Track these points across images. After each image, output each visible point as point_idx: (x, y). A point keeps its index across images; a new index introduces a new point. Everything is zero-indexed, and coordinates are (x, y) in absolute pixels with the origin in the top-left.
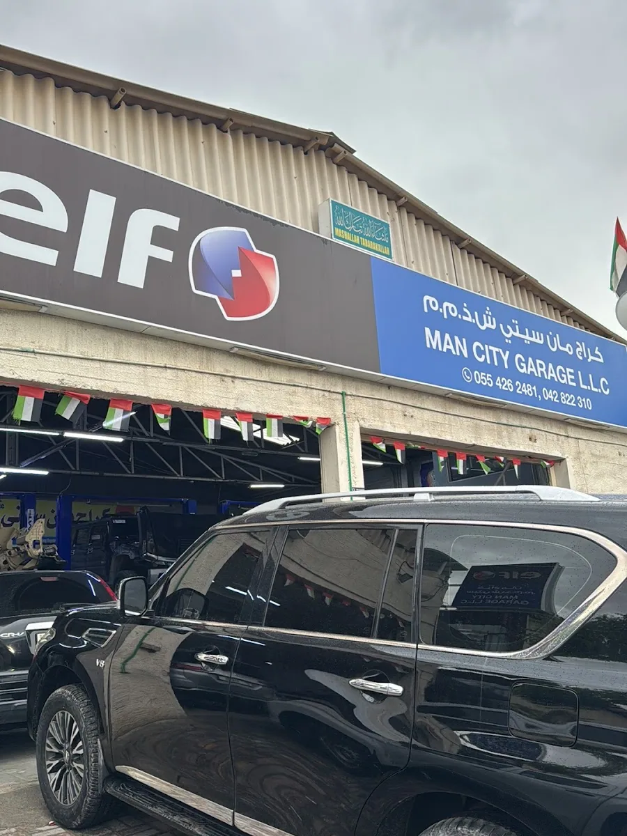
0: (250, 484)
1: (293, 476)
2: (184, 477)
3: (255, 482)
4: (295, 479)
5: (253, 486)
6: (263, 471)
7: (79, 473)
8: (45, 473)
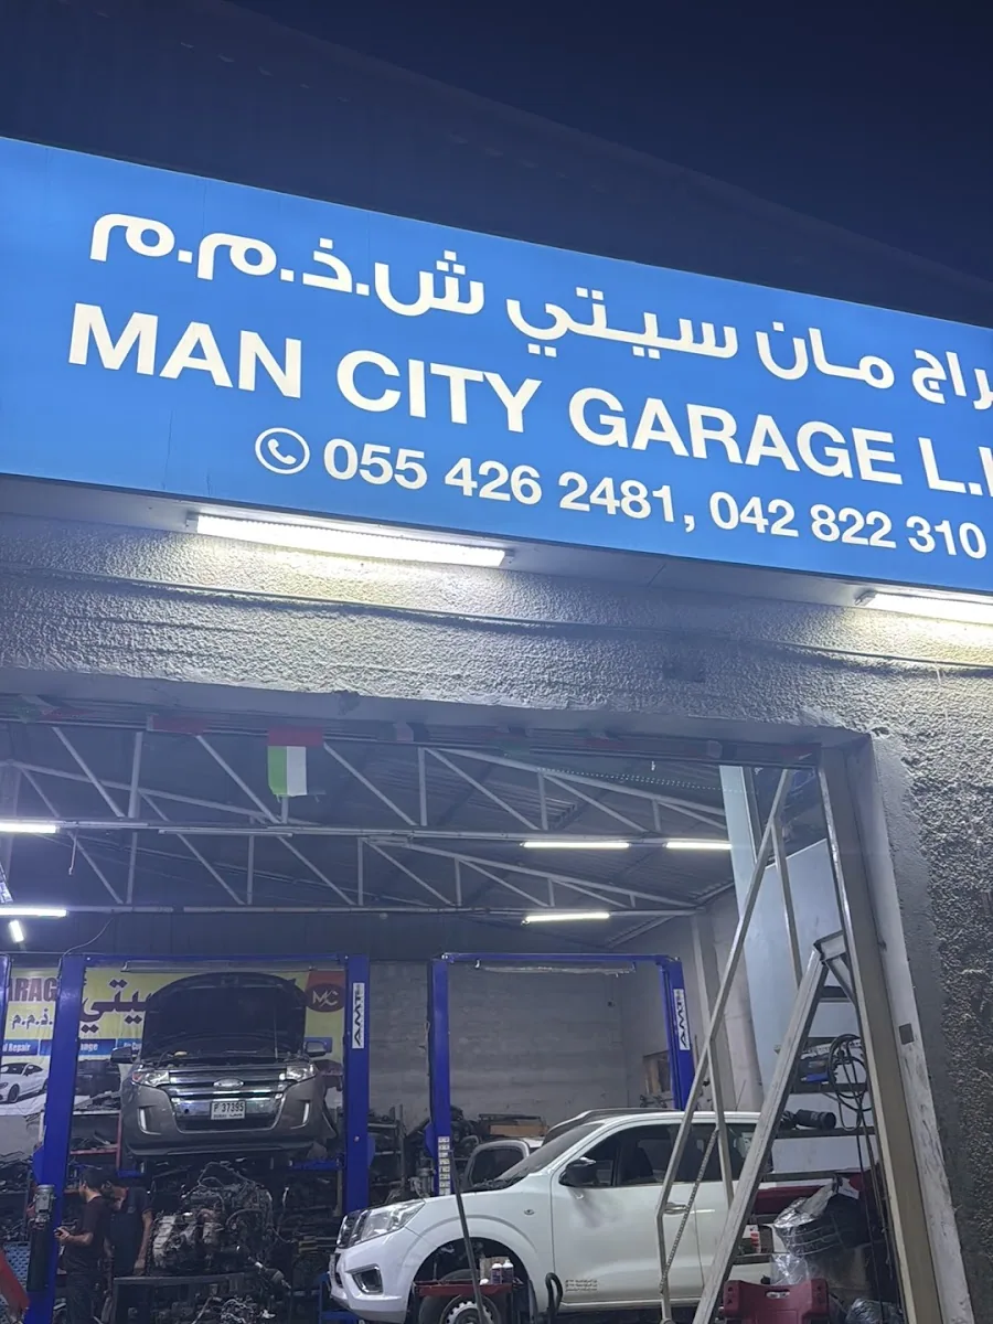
0: (524, 915)
1: (632, 894)
2: (365, 906)
3: (533, 907)
4: (637, 899)
5: (531, 919)
6: (554, 883)
7: (129, 909)
8: (60, 912)
